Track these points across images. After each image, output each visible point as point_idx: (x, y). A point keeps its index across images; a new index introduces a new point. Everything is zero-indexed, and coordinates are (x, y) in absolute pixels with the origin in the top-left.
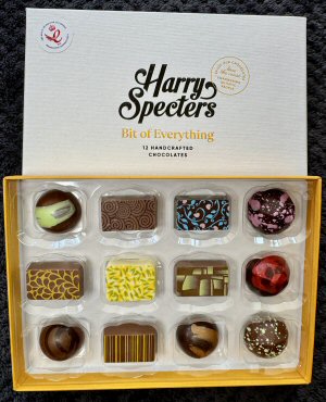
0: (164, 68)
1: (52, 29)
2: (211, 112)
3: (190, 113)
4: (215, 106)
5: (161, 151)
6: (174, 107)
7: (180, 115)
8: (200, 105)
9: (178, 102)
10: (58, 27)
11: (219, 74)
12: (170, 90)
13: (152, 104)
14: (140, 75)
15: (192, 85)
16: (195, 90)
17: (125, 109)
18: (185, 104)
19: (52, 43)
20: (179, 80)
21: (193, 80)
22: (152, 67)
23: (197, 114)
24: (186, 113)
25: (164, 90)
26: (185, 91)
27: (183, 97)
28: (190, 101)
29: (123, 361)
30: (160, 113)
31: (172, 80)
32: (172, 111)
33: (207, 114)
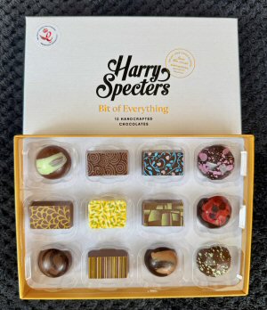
0: (130, 58)
1: (45, 31)
2: (166, 91)
3: (150, 92)
4: (169, 86)
5: (129, 122)
6: (138, 88)
7: (142, 94)
8: (158, 86)
9: (141, 84)
10: (50, 29)
11: (172, 63)
12: (135, 75)
13: (121, 86)
14: (112, 64)
15: (151, 71)
16: (153, 74)
17: (101, 90)
18: (146, 85)
19: (45, 42)
20: (141, 67)
21: (152, 67)
22: (121, 58)
23: (155, 93)
24: (147, 92)
25: (130, 75)
26: (146, 75)
27: (145, 80)
28: (150, 83)
29: (102, 277)
30: (127, 92)
31: (136, 67)
32: (137, 91)
33: (162, 92)
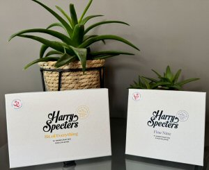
0: (59, 112)
3: (69, 127)
4: (78, 123)
9: (64, 124)
17: (45, 128)
18: (67, 124)
20: (64, 116)
21: (70, 115)
22: (54, 112)
25: (59, 120)
26: (67, 119)
30: (58, 128)
33: (75, 126)
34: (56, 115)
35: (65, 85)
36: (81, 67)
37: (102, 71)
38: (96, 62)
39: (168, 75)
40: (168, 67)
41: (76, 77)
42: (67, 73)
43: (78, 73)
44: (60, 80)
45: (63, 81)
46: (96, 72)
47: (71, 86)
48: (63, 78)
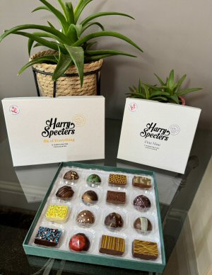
34: (53, 122)
35: (61, 90)
36: (77, 72)
37: (99, 73)
38: (94, 66)
39: (170, 81)
40: (173, 71)
41: (71, 83)
42: (62, 78)
43: (73, 78)
44: (55, 84)
45: (58, 86)
46: (93, 76)
47: (66, 91)
48: (58, 83)
